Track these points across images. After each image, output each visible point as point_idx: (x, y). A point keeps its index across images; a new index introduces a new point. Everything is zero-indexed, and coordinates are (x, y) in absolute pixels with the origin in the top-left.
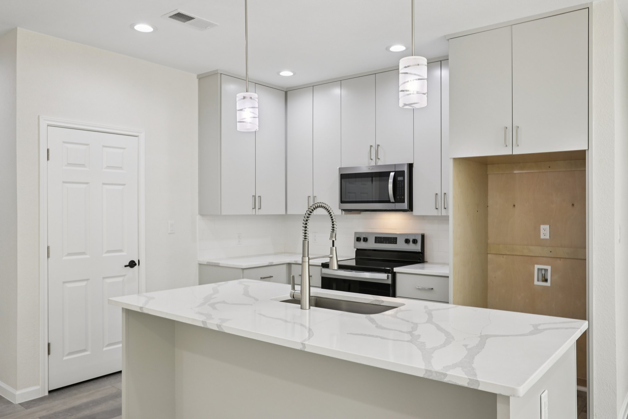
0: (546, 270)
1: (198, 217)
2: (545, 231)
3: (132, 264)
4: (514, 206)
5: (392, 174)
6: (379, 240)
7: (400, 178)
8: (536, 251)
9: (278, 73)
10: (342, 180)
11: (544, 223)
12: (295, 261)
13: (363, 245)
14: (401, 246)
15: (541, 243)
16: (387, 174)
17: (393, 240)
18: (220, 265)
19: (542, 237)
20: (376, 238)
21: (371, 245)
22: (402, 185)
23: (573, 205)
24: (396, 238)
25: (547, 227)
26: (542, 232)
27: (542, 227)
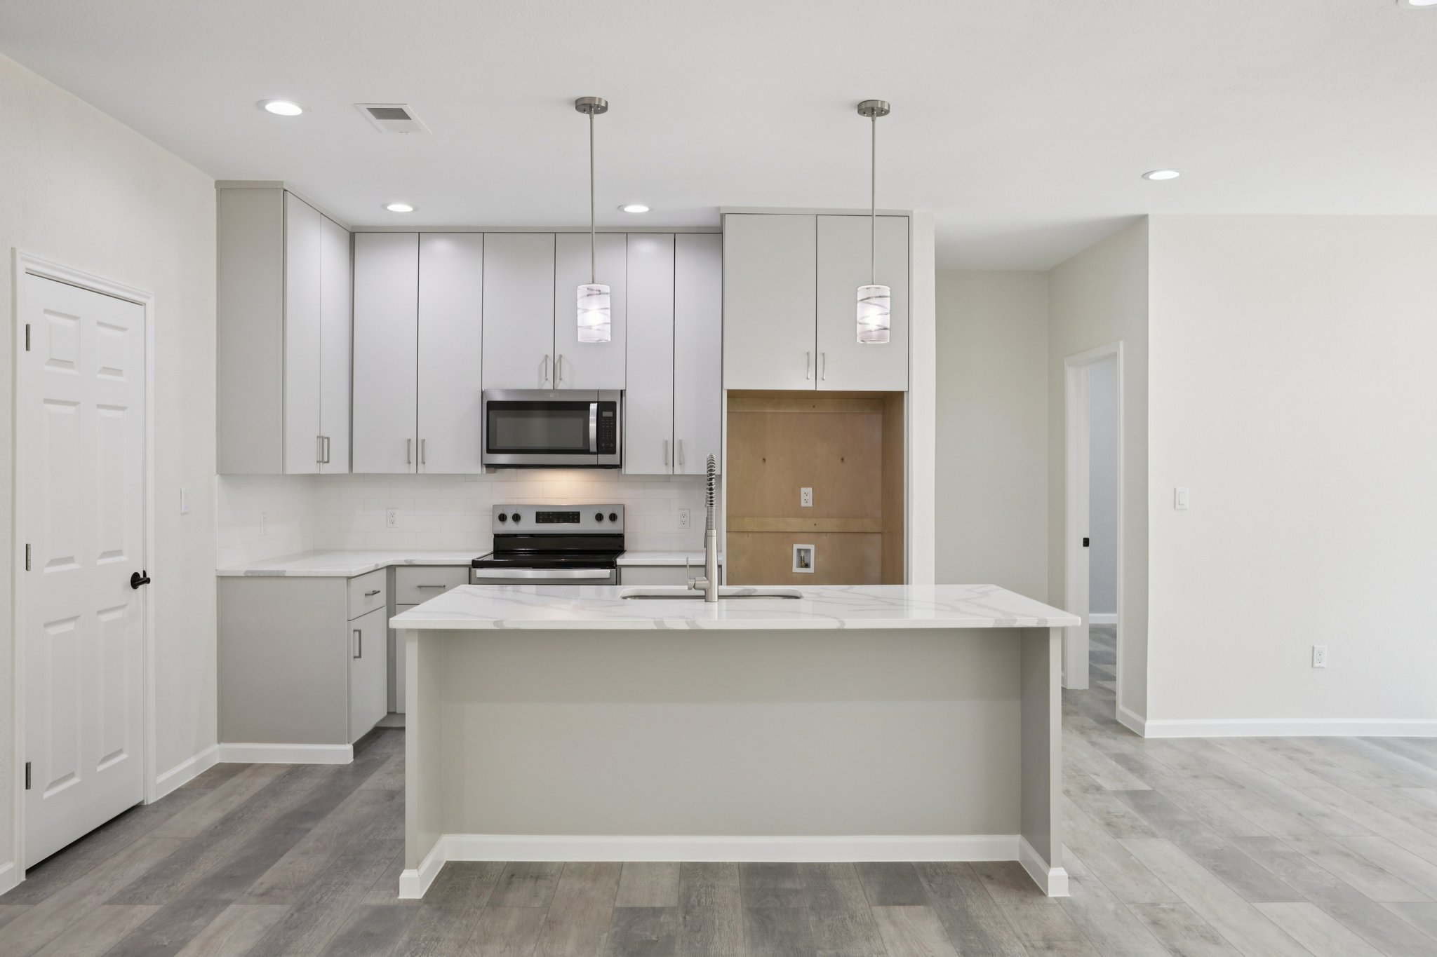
0: (808, 551)
1: (217, 479)
2: (807, 496)
3: (138, 581)
4: (764, 460)
5: (593, 407)
6: (543, 517)
7: (607, 414)
8: (795, 524)
9: (384, 206)
10: (491, 412)
11: (806, 486)
12: (405, 561)
13: (510, 527)
14: (587, 525)
15: (802, 513)
16: (585, 406)
17: (573, 517)
18: (286, 575)
19: (803, 504)
20: (538, 514)
21: (529, 525)
22: (610, 425)
23: (843, 459)
24: (578, 514)
25: (809, 490)
26: (803, 497)
27: (803, 490)
